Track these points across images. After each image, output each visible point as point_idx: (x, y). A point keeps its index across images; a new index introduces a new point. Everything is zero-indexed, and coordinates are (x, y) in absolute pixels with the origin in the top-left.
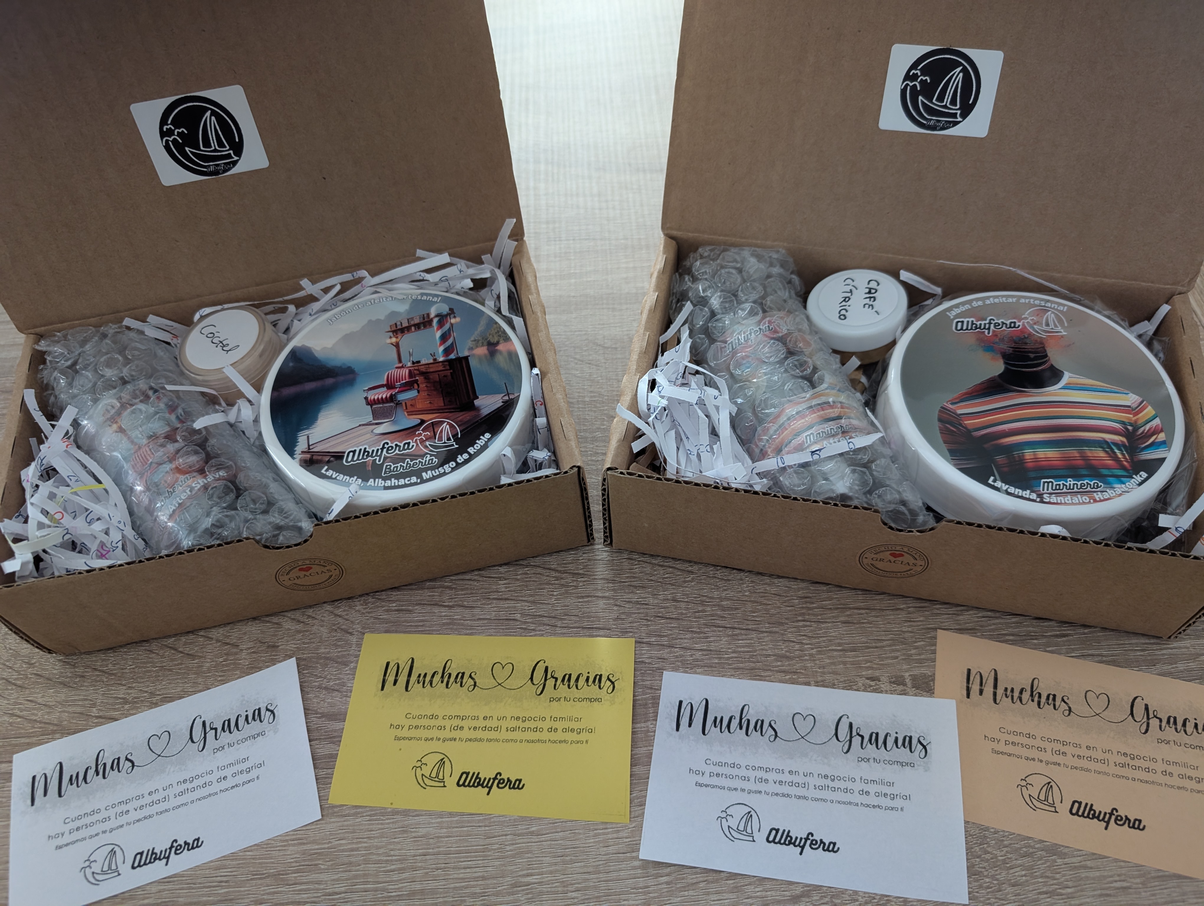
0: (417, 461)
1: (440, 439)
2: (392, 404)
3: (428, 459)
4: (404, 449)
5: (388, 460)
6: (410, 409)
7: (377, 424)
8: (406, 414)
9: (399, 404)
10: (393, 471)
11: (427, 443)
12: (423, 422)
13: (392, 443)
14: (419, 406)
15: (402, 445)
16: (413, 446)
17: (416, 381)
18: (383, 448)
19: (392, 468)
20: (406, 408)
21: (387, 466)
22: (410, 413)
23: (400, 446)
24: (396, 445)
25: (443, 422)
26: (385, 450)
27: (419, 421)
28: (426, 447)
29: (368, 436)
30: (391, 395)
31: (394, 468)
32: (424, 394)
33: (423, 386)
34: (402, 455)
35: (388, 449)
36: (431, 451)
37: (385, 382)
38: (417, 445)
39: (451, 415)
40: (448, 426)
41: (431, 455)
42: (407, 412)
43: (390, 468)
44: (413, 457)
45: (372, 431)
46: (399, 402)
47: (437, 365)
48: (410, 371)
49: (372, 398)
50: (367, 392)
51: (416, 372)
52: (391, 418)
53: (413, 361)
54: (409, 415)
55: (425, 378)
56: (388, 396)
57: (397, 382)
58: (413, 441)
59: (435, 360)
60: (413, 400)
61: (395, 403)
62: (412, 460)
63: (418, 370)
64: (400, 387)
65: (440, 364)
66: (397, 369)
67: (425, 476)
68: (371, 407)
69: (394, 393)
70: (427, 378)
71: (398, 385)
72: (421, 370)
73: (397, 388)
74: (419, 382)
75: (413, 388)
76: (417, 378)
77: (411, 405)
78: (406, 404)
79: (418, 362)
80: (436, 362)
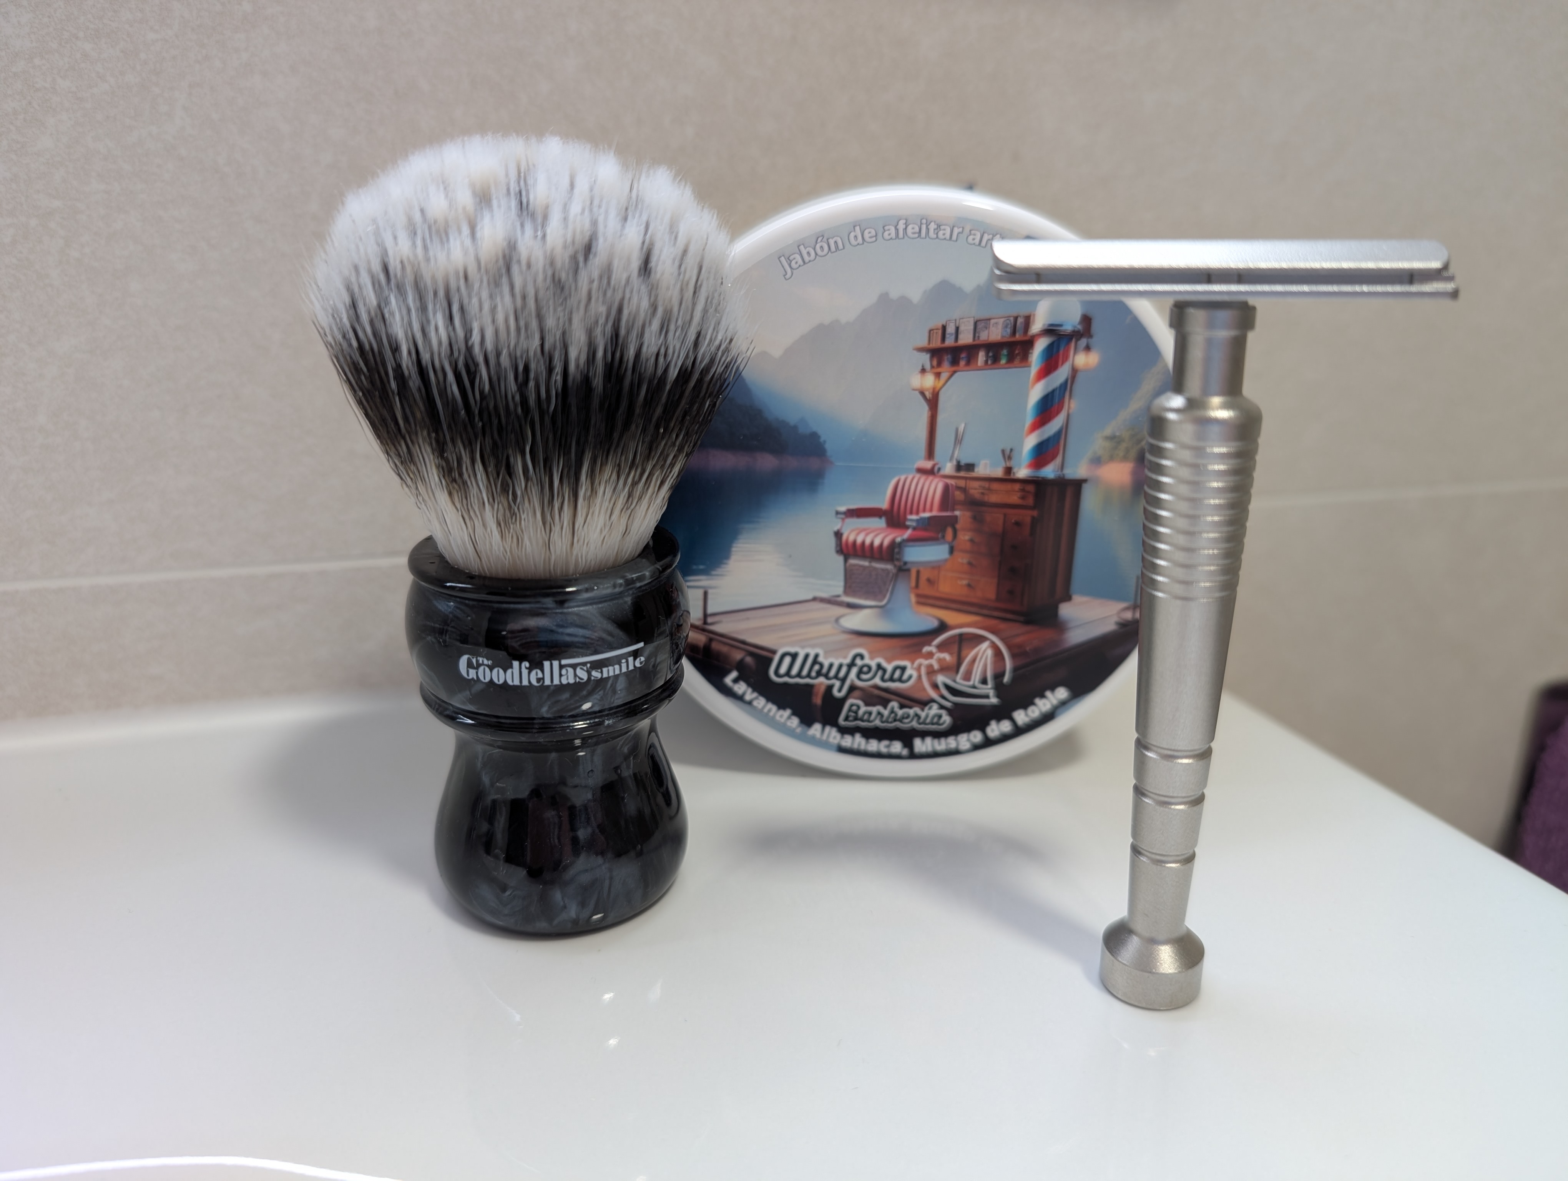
0: (911, 712)
1: (967, 677)
2: (889, 567)
3: (932, 713)
4: (891, 679)
5: (856, 693)
6: (925, 589)
7: (850, 606)
8: (913, 599)
9: (903, 569)
10: (862, 720)
11: (941, 679)
12: (943, 627)
13: (872, 658)
14: (947, 587)
15: (889, 667)
16: (910, 677)
17: (952, 522)
18: (851, 665)
19: (861, 712)
20: (917, 586)
21: (852, 705)
22: (924, 600)
23: (885, 671)
24: (879, 667)
25: (982, 639)
26: (854, 670)
27: (935, 624)
28: (935, 686)
29: (827, 629)
30: (893, 542)
31: (865, 713)
32: (962, 559)
33: (964, 537)
34: (886, 690)
35: (860, 672)
36: (944, 698)
37: (884, 504)
38: (920, 677)
39: (1002, 626)
40: (989, 652)
41: (942, 707)
42: (916, 595)
43: (856, 712)
44: (907, 700)
45: (837, 620)
46: (905, 563)
47: (1008, 486)
48: (946, 488)
49: (851, 538)
50: (843, 520)
51: (959, 496)
52: (881, 600)
53: (958, 462)
54: (919, 603)
55: (974, 518)
56: (886, 543)
57: (911, 513)
58: (913, 663)
59: (1008, 470)
60: (936, 567)
61: (895, 566)
62: (902, 706)
63: (964, 490)
64: (915, 529)
65: (1017, 486)
66: (918, 476)
67: (920, 745)
68: (846, 561)
69: (899, 540)
70: (977, 519)
71: (912, 520)
72: (972, 492)
73: (907, 527)
74: (958, 526)
75: (943, 537)
76: (957, 513)
77: (929, 580)
78: (918, 572)
79: (970, 467)
80: (1008, 478)
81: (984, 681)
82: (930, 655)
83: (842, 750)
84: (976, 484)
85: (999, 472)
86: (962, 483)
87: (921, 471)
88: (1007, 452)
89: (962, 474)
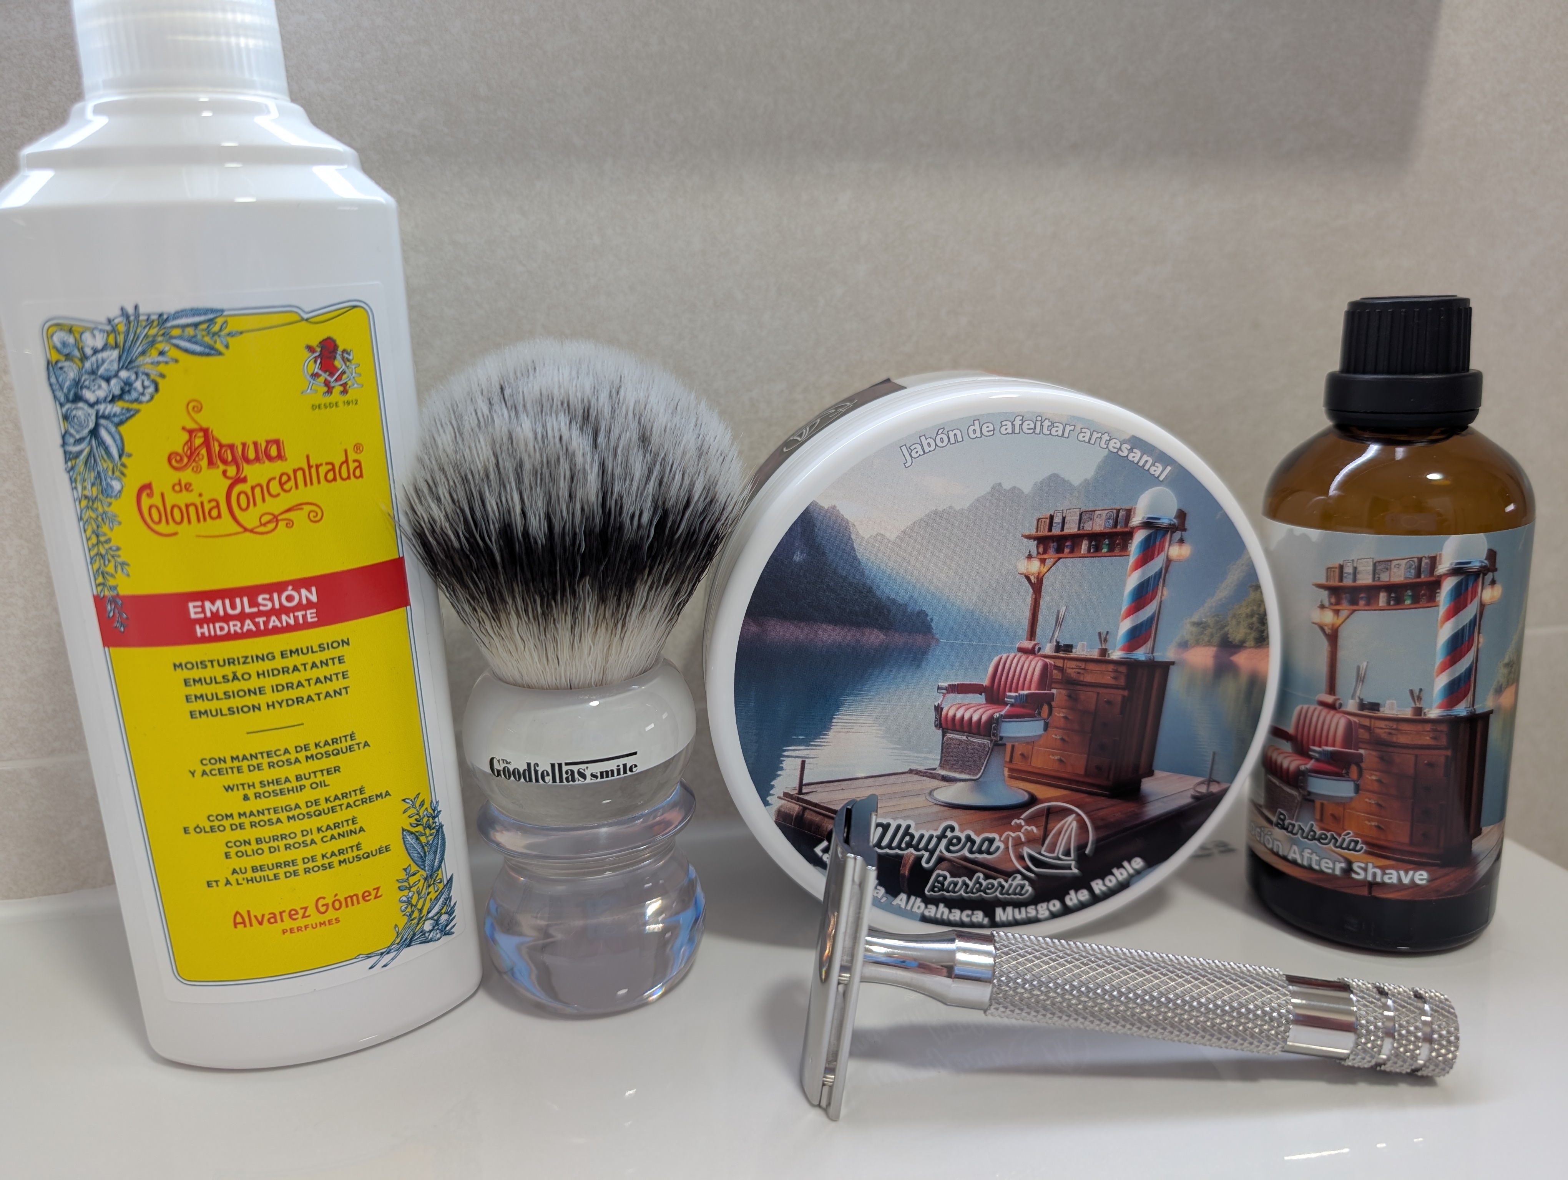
0: (995, 883)
1: (1052, 849)
2: (985, 741)
3: (1015, 883)
4: (980, 852)
5: (944, 864)
6: (1019, 764)
7: (945, 779)
8: (1006, 773)
9: (999, 744)
10: (948, 891)
11: (1026, 851)
12: (1033, 800)
13: (962, 831)
14: (1037, 762)
15: (978, 840)
16: (998, 848)
17: (1048, 700)
18: (943, 836)
19: (947, 883)
20: (1011, 760)
21: (939, 876)
22: (1017, 774)
23: (973, 842)
24: (969, 838)
25: (1069, 812)
26: (944, 842)
27: (1025, 797)
28: (1021, 858)
29: (921, 801)
30: (991, 718)
31: (950, 883)
32: (1055, 735)
33: (1059, 714)
34: (973, 862)
35: (950, 843)
36: (1028, 869)
37: (985, 681)
39: (1089, 800)
40: (1074, 825)
41: (1025, 877)
42: (1010, 770)
43: (942, 883)
44: (992, 871)
45: (931, 793)
46: (1001, 738)
47: (1103, 667)
48: (1045, 667)
49: (951, 713)
50: (944, 695)
51: (1057, 674)
52: (976, 774)
53: (1058, 643)
54: (1011, 777)
55: (1069, 696)
56: (984, 718)
57: (1010, 691)
58: (1001, 836)
59: (1104, 652)
60: (1031, 742)
61: (991, 741)
62: (987, 877)
63: (1061, 670)
64: (1012, 705)
65: (1111, 667)
66: (1019, 654)
67: (1000, 915)
68: (944, 736)
69: (997, 715)
70: (1072, 697)
71: (1010, 697)
72: (1069, 671)
73: (1006, 704)
74: (1053, 704)
75: (1039, 714)
76: (1054, 691)
77: (1022, 755)
78: (1013, 747)
79: (1068, 648)
80: (1103, 659)
81: (1067, 853)
82: (1019, 827)
83: (925, 919)
84: (1073, 664)
85: (1095, 654)
86: (1060, 663)
87: (1021, 650)
88: (1104, 636)
89: (1060, 654)
